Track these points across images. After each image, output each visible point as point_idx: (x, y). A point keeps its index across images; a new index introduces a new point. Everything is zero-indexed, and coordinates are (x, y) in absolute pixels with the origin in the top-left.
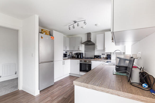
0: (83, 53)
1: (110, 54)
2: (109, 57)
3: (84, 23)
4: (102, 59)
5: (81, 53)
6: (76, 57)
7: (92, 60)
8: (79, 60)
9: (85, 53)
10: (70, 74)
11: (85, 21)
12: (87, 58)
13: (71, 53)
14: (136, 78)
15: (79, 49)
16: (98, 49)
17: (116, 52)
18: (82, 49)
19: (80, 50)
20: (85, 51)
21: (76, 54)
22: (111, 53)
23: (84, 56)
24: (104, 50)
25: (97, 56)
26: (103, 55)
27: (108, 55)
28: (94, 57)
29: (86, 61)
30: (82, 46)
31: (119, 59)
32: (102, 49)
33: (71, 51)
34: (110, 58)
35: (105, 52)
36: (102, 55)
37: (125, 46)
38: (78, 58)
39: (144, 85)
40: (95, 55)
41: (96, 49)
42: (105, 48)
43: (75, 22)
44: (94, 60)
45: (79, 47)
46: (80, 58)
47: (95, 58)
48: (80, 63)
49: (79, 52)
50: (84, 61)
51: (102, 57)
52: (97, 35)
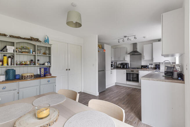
0: (128, 63)
1: (158, 64)
2: (157, 67)
3: (135, 38)
4: (150, 69)
5: (127, 63)
6: (122, 67)
7: (139, 69)
8: (126, 70)
9: (130, 64)
10: (116, 83)
11: (135, 36)
12: (134, 68)
13: (115, 63)
14: (175, 75)
15: (124, 59)
16: (145, 59)
17: (165, 62)
18: (128, 59)
19: (126, 60)
20: (130, 61)
21: (122, 64)
22: (160, 63)
23: (129, 66)
24: (152, 60)
25: (144, 66)
26: (151, 65)
27: (156, 65)
28: (140, 67)
29: (133, 71)
30: (127, 56)
31: (167, 67)
32: (150, 59)
33: (116, 62)
34: (159, 68)
35: (154, 62)
36: (149, 65)
37: (175, 58)
38: (123, 68)
39: (179, 78)
40: (142, 65)
41: (143, 59)
42: (153, 58)
43: (125, 37)
44: (141, 70)
45: (124, 57)
46: (126, 68)
47: (142, 68)
48: (127, 73)
49: (124, 62)
50: (131, 71)
51: (149, 67)
52: (144, 46)
